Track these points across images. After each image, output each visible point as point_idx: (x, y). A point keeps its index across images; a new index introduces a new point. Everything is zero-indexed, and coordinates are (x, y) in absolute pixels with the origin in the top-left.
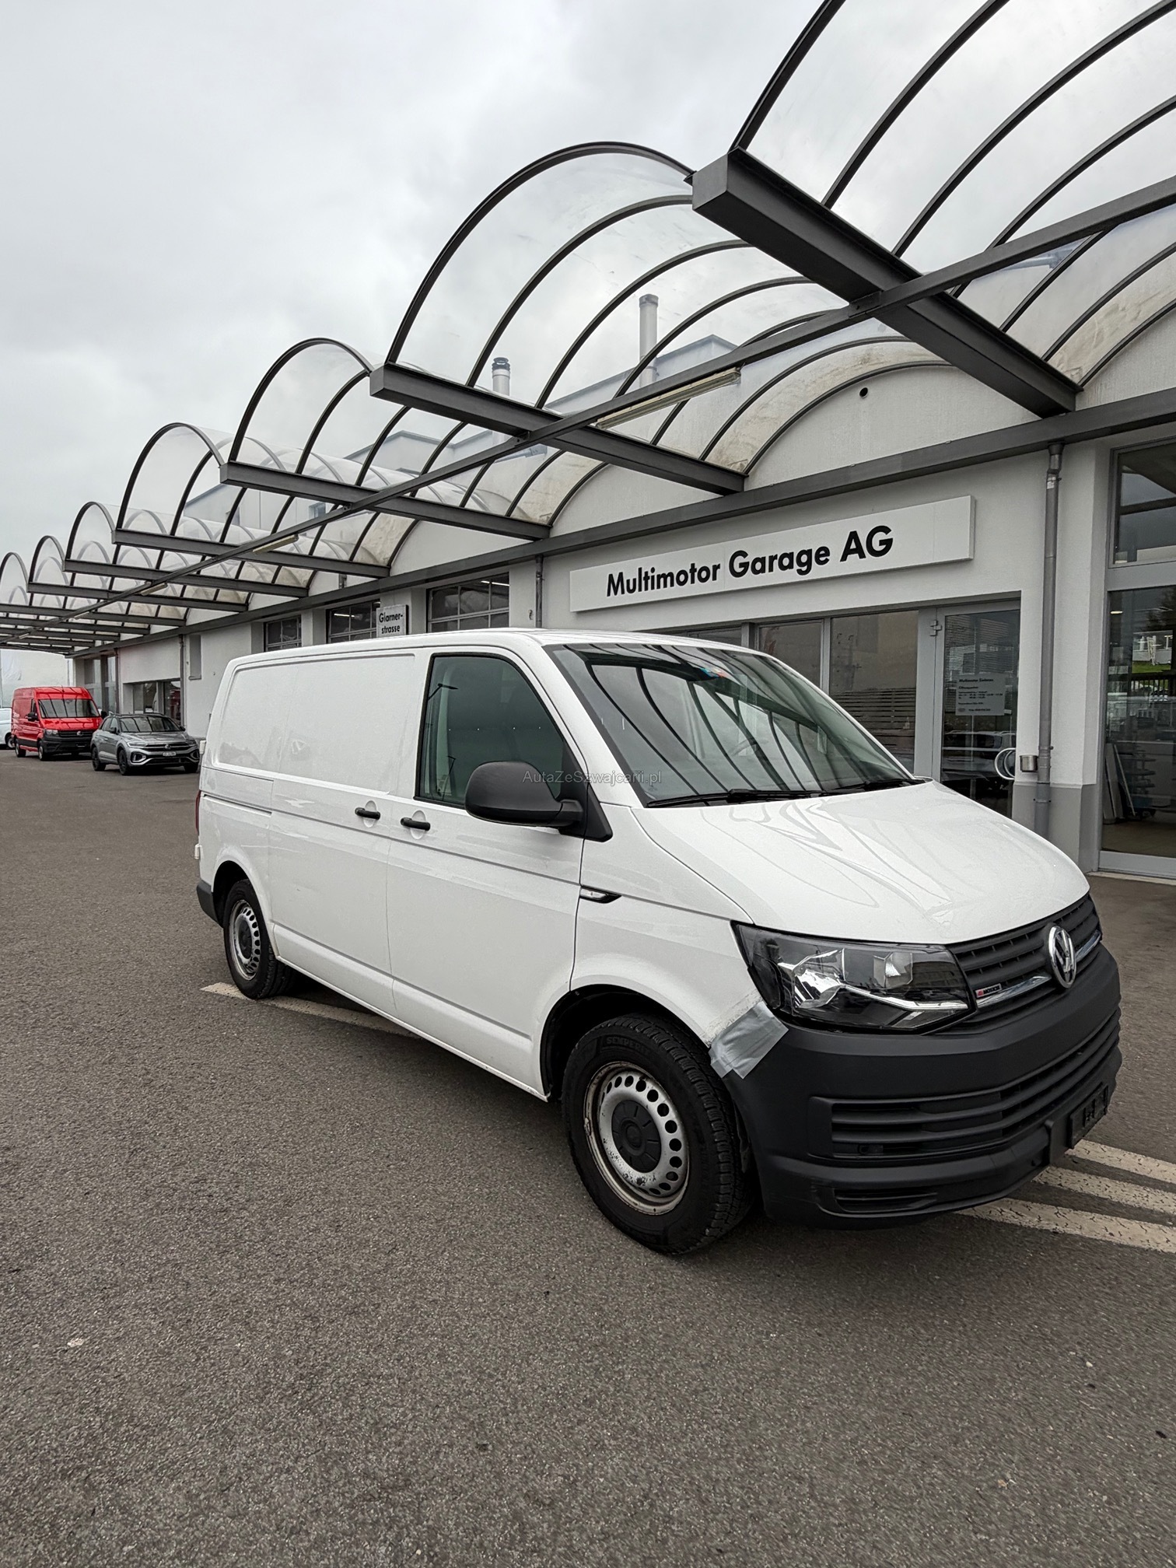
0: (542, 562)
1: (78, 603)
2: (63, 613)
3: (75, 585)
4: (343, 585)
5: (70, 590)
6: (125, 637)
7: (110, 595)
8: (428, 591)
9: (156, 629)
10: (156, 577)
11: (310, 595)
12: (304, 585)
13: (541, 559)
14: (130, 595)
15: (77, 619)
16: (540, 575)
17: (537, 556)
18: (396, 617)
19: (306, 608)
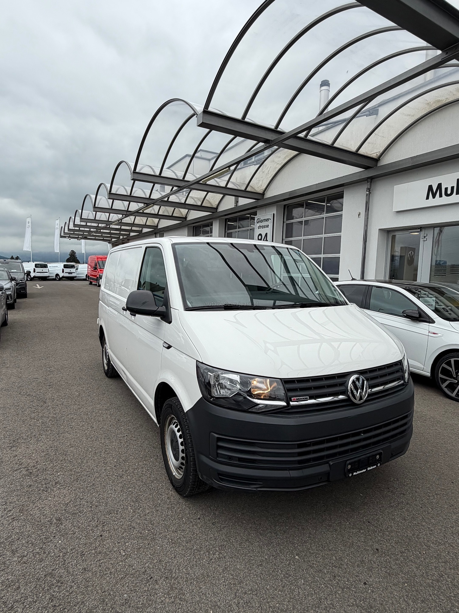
0: (371, 182)
1: (114, 217)
2: (108, 222)
3: (113, 208)
4: (236, 205)
5: (111, 210)
6: (132, 234)
7: (127, 213)
8: (285, 206)
9: (145, 230)
10: (149, 202)
11: (218, 211)
12: (215, 206)
13: (371, 180)
14: (135, 213)
15: (113, 225)
16: (369, 190)
17: (368, 178)
18: (267, 220)
19: (215, 218)
